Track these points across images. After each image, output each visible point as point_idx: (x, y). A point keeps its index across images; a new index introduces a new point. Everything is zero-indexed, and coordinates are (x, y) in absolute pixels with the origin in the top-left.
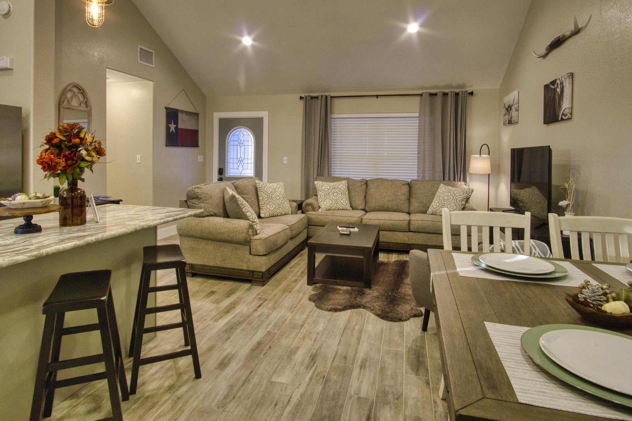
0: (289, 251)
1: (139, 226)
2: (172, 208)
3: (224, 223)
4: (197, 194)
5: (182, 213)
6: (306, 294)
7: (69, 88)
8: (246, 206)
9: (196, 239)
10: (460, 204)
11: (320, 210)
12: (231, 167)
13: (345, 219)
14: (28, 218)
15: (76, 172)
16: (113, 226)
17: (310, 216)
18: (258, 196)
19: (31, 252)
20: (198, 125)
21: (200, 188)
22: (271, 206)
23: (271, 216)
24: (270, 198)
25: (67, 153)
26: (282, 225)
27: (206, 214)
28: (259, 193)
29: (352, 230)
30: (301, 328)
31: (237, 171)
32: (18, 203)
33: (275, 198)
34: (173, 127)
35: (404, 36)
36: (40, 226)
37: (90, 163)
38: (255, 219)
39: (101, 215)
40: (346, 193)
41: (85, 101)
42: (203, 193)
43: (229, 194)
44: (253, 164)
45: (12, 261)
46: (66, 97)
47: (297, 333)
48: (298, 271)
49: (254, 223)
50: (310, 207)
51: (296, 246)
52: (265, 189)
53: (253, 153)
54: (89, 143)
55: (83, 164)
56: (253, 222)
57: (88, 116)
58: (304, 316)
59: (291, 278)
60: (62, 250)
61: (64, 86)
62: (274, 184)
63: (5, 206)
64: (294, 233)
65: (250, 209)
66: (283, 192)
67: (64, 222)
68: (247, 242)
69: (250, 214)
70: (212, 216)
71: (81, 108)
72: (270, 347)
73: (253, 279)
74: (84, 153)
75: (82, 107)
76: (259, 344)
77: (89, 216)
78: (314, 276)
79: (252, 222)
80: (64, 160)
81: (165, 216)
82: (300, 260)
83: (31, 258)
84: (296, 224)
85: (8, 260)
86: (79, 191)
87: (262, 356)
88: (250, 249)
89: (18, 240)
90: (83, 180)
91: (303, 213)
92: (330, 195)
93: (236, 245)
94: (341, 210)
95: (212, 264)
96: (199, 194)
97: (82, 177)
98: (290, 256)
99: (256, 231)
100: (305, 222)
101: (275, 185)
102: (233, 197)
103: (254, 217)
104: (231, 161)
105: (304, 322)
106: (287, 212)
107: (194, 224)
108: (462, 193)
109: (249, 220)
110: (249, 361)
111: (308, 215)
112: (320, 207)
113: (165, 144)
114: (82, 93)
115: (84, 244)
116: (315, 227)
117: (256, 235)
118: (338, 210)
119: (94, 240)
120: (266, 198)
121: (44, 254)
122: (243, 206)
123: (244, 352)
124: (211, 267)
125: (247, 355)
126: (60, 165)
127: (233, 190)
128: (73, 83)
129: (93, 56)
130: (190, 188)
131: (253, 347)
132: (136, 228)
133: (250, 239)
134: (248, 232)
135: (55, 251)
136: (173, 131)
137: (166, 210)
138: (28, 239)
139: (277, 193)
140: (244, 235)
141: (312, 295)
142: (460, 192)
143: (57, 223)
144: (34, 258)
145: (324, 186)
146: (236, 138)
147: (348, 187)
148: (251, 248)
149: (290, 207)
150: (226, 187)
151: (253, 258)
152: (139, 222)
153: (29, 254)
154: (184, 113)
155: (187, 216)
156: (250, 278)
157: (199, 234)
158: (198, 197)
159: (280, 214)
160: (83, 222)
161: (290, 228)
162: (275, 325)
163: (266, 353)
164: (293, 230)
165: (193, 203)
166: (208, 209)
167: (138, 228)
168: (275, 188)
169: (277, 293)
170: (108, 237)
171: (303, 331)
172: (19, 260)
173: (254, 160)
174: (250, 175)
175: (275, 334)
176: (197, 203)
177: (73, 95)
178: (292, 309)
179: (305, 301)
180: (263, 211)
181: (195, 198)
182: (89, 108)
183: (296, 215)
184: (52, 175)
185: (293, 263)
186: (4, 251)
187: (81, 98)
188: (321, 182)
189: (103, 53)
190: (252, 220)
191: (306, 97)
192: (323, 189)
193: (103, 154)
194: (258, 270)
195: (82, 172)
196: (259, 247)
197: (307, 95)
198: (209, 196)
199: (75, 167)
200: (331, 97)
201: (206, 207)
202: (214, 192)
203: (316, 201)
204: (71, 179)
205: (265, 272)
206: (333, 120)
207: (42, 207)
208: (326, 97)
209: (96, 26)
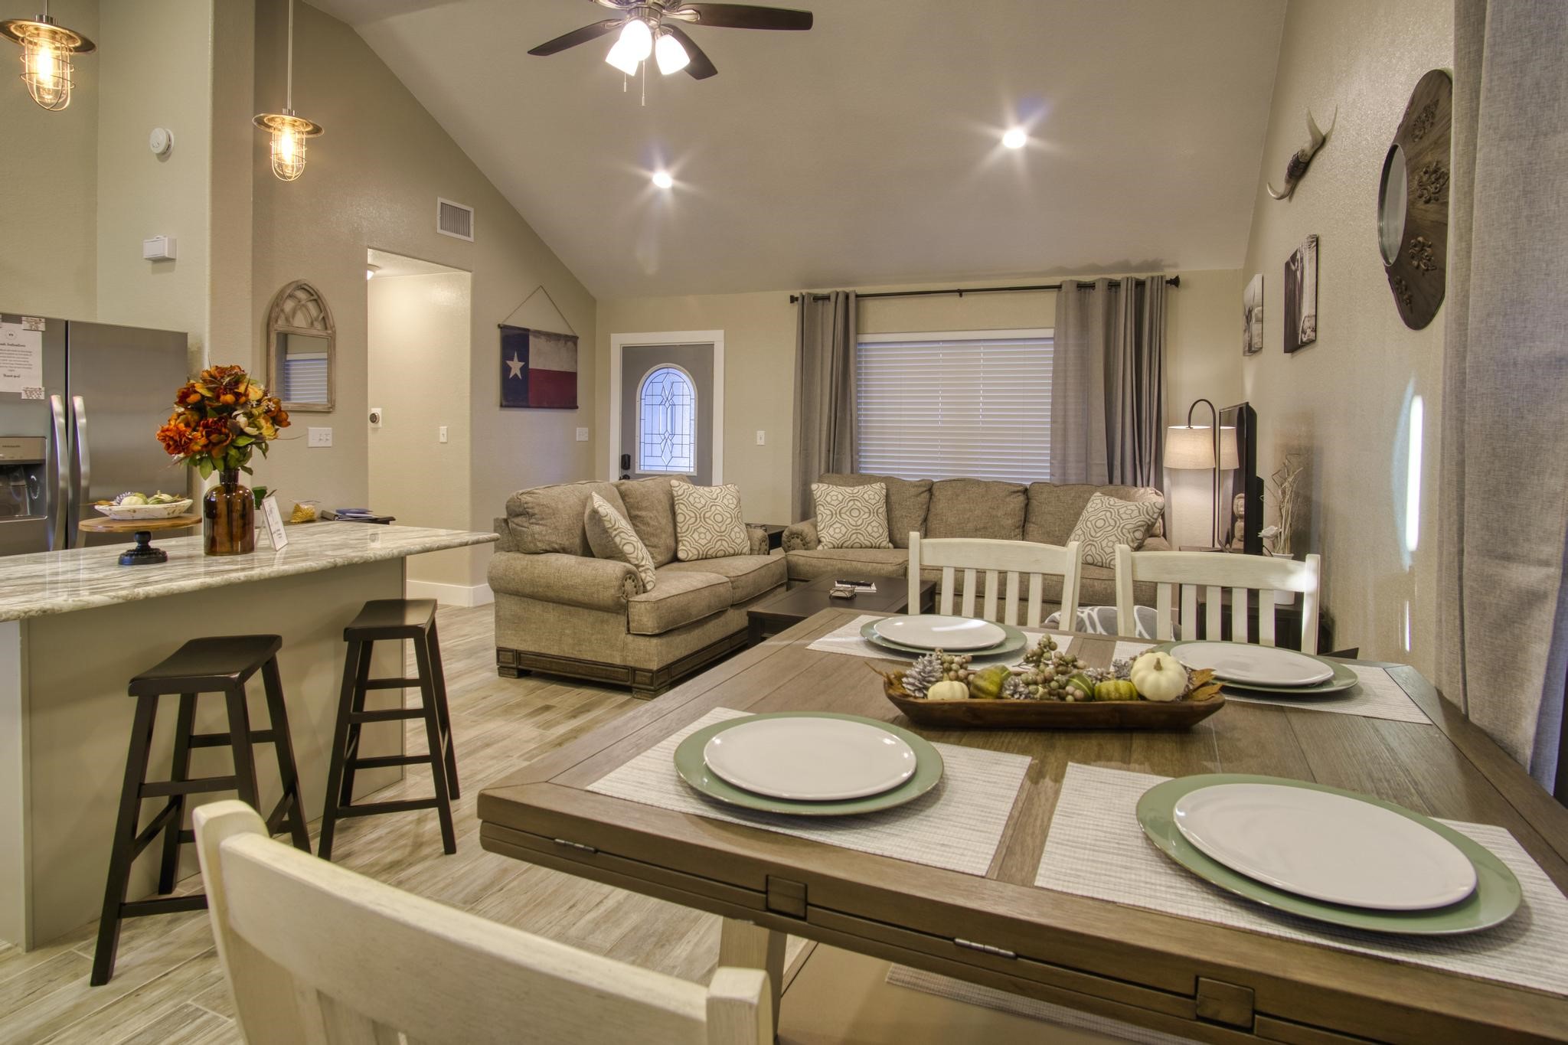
0: (730, 632)
4: (526, 506)
7: (288, 291)
8: (625, 532)
9: (525, 599)
10: (1130, 539)
11: (820, 548)
12: (647, 452)
13: (869, 567)
14: (144, 538)
15: (232, 454)
17: (795, 559)
18: (674, 514)
19: (119, 591)
20: (576, 362)
21: (533, 493)
22: (702, 536)
23: (700, 557)
24: (700, 517)
25: (211, 420)
26: (713, 575)
27: (544, 548)
28: (677, 507)
29: (859, 589)
31: (659, 462)
32: (124, 509)
33: (712, 518)
34: (516, 366)
35: (994, 156)
36: (164, 554)
37: (253, 440)
38: (642, 561)
40: (880, 511)
41: (320, 317)
42: (538, 505)
44: (692, 447)
45: (79, 603)
46: (281, 310)
49: (641, 569)
50: (799, 541)
52: (691, 499)
53: (692, 422)
54: (254, 403)
55: (242, 442)
56: (637, 566)
57: (329, 346)
61: (276, 289)
62: (713, 489)
63: (105, 514)
64: (744, 593)
65: (637, 539)
66: (733, 506)
67: (212, 548)
68: (620, 608)
69: (632, 550)
70: (556, 551)
71: (314, 332)
73: (635, 685)
74: (242, 420)
75: (314, 328)
77: (261, 539)
79: (635, 565)
80: (204, 433)
83: (116, 601)
84: (751, 575)
86: (240, 491)
88: (628, 623)
92: (843, 515)
93: (600, 614)
94: (866, 547)
95: (554, 651)
96: (530, 505)
97: (248, 465)
99: (644, 586)
100: (779, 572)
101: (715, 490)
103: (640, 555)
104: (648, 439)
106: (738, 549)
107: (519, 568)
108: (1136, 513)
109: (630, 562)
111: (790, 558)
112: (820, 542)
113: (499, 404)
114: (315, 300)
115: (222, 583)
117: (643, 592)
118: (861, 547)
119: (242, 578)
120: (691, 517)
122: (617, 533)
124: (553, 657)
126: (196, 443)
128: (296, 281)
129: (339, 224)
130: (514, 493)
133: (628, 601)
134: (624, 585)
136: (516, 375)
139: (719, 508)
140: (613, 591)
142: (1133, 511)
144: (121, 601)
145: (831, 494)
146: (658, 388)
147: (887, 496)
148: (630, 618)
149: (747, 538)
150: (594, 494)
151: (634, 640)
153: (113, 594)
154: (543, 337)
156: (628, 683)
157: (528, 590)
158: (528, 513)
159: (721, 553)
160: (248, 549)
161: (732, 582)
164: (738, 588)
165: (517, 525)
166: (547, 538)
167: (341, 562)
168: (714, 496)
170: (272, 575)
172: (93, 603)
173: (695, 437)
174: (687, 470)
176: (526, 524)
177: (296, 305)
180: (683, 545)
181: (521, 515)
182: (330, 332)
183: (759, 556)
184: (187, 461)
186: (84, 587)
187: (314, 310)
188: (826, 486)
189: (360, 217)
190: (637, 562)
191: (803, 297)
192: (829, 500)
193: (284, 424)
194: (642, 667)
195: (245, 455)
196: (645, 619)
197: (804, 292)
198: (551, 511)
199: (227, 446)
200: (857, 296)
201: (544, 533)
202: (563, 502)
203: (812, 528)
204: (222, 467)
205: (659, 671)
206: (863, 347)
207: (168, 518)
208: (847, 296)
209: (290, 177)
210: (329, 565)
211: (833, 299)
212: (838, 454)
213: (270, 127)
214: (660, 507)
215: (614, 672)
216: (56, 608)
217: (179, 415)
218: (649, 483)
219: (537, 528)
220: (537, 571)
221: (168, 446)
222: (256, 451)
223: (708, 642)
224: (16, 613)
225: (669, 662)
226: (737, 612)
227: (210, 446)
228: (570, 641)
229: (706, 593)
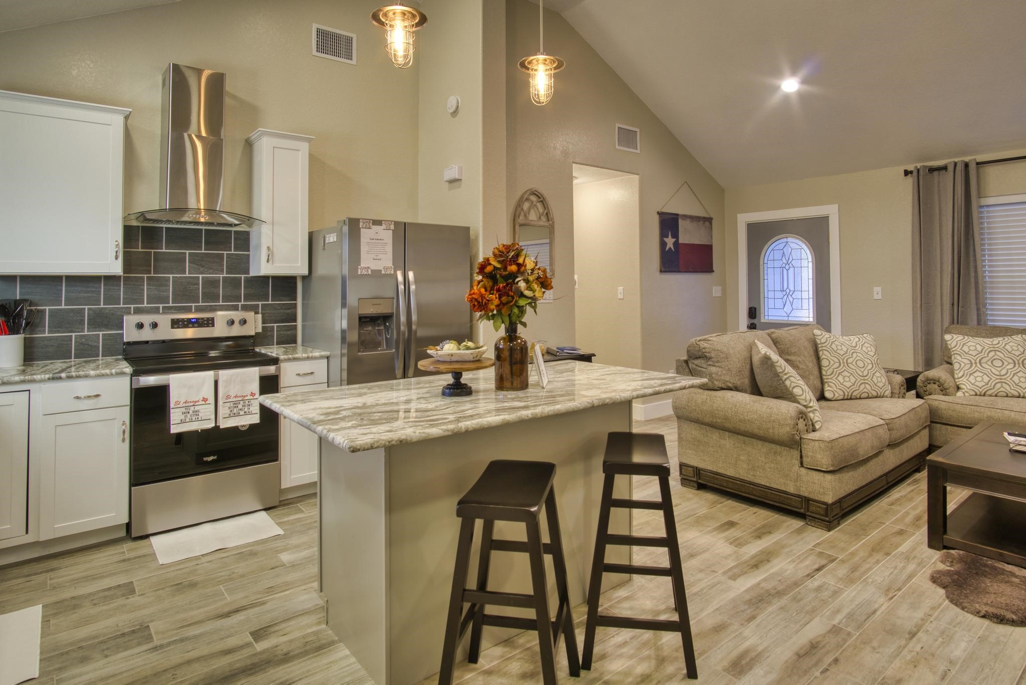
0: (887, 471)
1: (597, 399)
2: (656, 373)
3: (752, 403)
4: (704, 350)
5: (669, 382)
6: (924, 567)
7: (526, 196)
8: (791, 376)
11: (960, 394)
12: (771, 305)
14: (457, 375)
15: (515, 312)
16: (562, 396)
18: (819, 360)
19: (448, 425)
20: (712, 237)
21: (708, 341)
22: (847, 379)
23: (846, 397)
24: (843, 363)
25: (501, 285)
26: (870, 417)
27: (720, 386)
28: (821, 353)
30: (911, 638)
31: (781, 313)
32: (445, 354)
33: (854, 363)
34: (670, 242)
36: (470, 388)
37: (530, 301)
38: (810, 402)
39: (552, 376)
41: (545, 213)
42: (714, 350)
43: (760, 353)
44: (811, 300)
45: (423, 435)
46: (522, 209)
47: (901, 649)
48: (907, 513)
49: (809, 409)
50: (936, 386)
51: (903, 461)
52: (834, 346)
53: (811, 281)
54: (530, 271)
55: (523, 303)
56: (806, 407)
57: (550, 234)
58: (919, 614)
59: (890, 525)
60: (486, 426)
61: (519, 194)
62: (852, 338)
63: (433, 357)
64: (897, 435)
65: (801, 382)
66: (872, 354)
67: (501, 385)
68: (794, 443)
69: (801, 392)
70: (730, 390)
71: (541, 223)
72: (836, 661)
73: (808, 513)
74: (523, 285)
75: (542, 221)
76: (814, 646)
77: (532, 378)
78: (945, 532)
79: (804, 406)
80: (497, 296)
81: (642, 385)
82: (912, 491)
83: (446, 433)
84: (903, 418)
85: (419, 433)
86: (519, 341)
87: (818, 674)
88: (801, 457)
89: (440, 405)
90: (524, 325)
91: (918, 396)
93: (774, 446)
94: (1014, 397)
96: (707, 350)
97: (523, 320)
98: (890, 480)
99: (813, 425)
100: (923, 416)
101: (854, 339)
102: (767, 358)
103: (808, 398)
104: (771, 295)
105: (919, 628)
106: (880, 393)
107: (700, 401)
109: (799, 403)
110: (789, 676)
111: (931, 403)
112: (959, 388)
113: (659, 270)
114: (542, 201)
115: (517, 420)
116: (949, 427)
117: (813, 431)
118: (1008, 396)
119: (530, 416)
120: (835, 363)
121: (463, 430)
122: (785, 377)
123: (783, 654)
124: (729, 477)
125: (786, 662)
126: (493, 304)
127: (769, 347)
128: (531, 189)
129: (555, 148)
130: (693, 340)
131: (801, 649)
132: (593, 402)
133: (801, 438)
134: (797, 425)
135: (478, 426)
136: (670, 248)
137: (646, 375)
138: (453, 405)
139: (859, 354)
140: (788, 429)
141: (939, 572)
143: (492, 385)
144: (450, 433)
145: (969, 345)
146: (778, 255)
148: (803, 454)
149: (887, 383)
150: (756, 341)
151: (807, 474)
152: (600, 392)
153: (444, 427)
154: (688, 219)
155: (677, 388)
156: (802, 511)
158: (706, 357)
159: (865, 395)
160: (524, 386)
161: (887, 425)
162: (850, 616)
163: (827, 670)
164: (893, 430)
165: (696, 365)
166: (722, 378)
167: (596, 403)
168: (854, 344)
169: (857, 550)
170: (550, 413)
171: (915, 646)
172: (432, 435)
173: (813, 293)
174: (807, 320)
175: (849, 634)
176: (704, 366)
177: (530, 206)
178: (890, 591)
179: (922, 581)
180: (829, 386)
181: (700, 358)
182: (551, 222)
183: (901, 400)
184: (485, 317)
185: (896, 493)
186: (420, 418)
187: (541, 209)
188: (961, 338)
189: (568, 142)
190: (805, 404)
191: (918, 170)
192: (966, 350)
193: (549, 287)
194: (816, 498)
195: (522, 313)
196: (819, 456)
197: (919, 165)
198: (725, 355)
199: (512, 306)
200: (978, 164)
201: (720, 373)
202: (733, 348)
203: (949, 376)
204: (507, 323)
205: (833, 504)
206: (986, 209)
207: (473, 361)
208: (966, 165)
209: (543, 103)
210: (589, 405)
211: (951, 168)
212: (963, 307)
213: (528, 69)
214: (806, 353)
215: (788, 499)
216: (408, 438)
217: (479, 282)
218: (793, 331)
219: (713, 369)
220: (715, 405)
221: (474, 305)
222: (529, 309)
223: (870, 479)
224: (383, 442)
225: (841, 496)
226: (892, 451)
227: (501, 306)
228: (745, 466)
229: (869, 434)
